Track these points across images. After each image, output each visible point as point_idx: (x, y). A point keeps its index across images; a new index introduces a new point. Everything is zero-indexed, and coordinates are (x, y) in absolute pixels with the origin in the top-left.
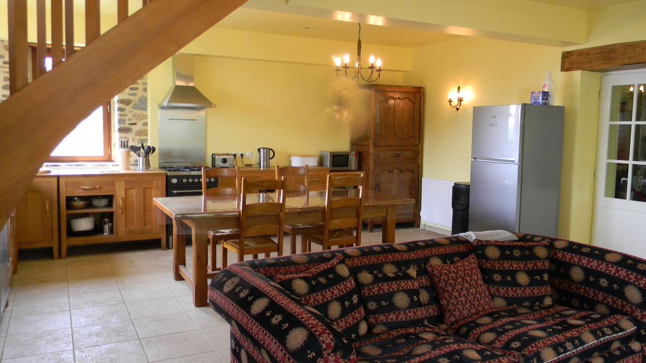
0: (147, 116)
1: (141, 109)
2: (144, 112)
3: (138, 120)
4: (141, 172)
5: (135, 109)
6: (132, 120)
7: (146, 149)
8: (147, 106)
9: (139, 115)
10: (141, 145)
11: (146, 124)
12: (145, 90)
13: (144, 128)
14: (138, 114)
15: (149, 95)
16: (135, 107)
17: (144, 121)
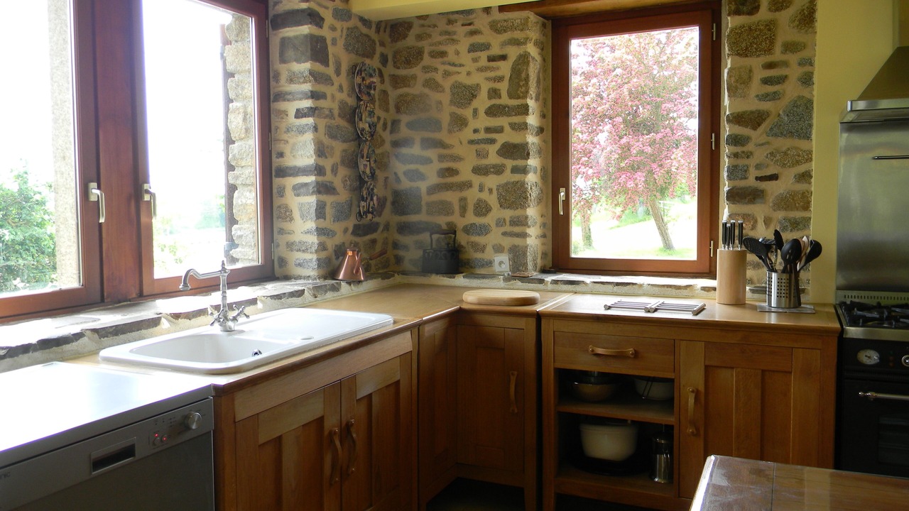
0: (810, 152)
1: (791, 134)
2: (803, 144)
3: (784, 165)
4: (773, 319)
5: (776, 135)
6: (767, 166)
7: (786, 247)
8: (811, 126)
9: (785, 153)
10: (771, 237)
11: (805, 177)
12: (807, 80)
13: (801, 187)
14: (784, 149)
15: (817, 93)
16: (778, 131)
17: (802, 168)
